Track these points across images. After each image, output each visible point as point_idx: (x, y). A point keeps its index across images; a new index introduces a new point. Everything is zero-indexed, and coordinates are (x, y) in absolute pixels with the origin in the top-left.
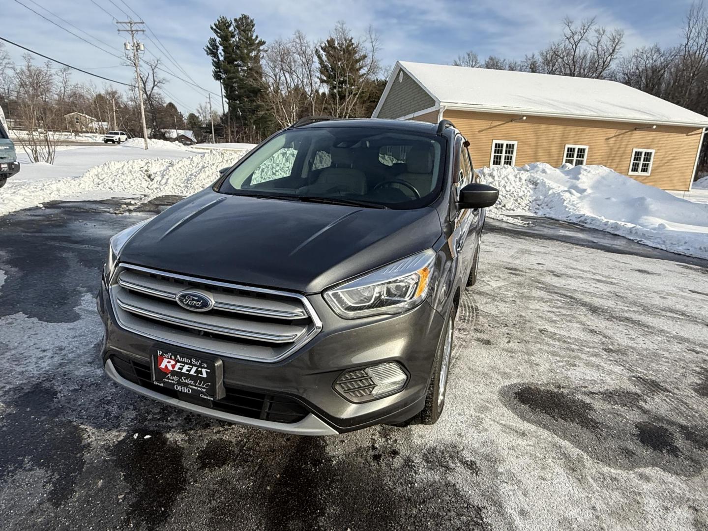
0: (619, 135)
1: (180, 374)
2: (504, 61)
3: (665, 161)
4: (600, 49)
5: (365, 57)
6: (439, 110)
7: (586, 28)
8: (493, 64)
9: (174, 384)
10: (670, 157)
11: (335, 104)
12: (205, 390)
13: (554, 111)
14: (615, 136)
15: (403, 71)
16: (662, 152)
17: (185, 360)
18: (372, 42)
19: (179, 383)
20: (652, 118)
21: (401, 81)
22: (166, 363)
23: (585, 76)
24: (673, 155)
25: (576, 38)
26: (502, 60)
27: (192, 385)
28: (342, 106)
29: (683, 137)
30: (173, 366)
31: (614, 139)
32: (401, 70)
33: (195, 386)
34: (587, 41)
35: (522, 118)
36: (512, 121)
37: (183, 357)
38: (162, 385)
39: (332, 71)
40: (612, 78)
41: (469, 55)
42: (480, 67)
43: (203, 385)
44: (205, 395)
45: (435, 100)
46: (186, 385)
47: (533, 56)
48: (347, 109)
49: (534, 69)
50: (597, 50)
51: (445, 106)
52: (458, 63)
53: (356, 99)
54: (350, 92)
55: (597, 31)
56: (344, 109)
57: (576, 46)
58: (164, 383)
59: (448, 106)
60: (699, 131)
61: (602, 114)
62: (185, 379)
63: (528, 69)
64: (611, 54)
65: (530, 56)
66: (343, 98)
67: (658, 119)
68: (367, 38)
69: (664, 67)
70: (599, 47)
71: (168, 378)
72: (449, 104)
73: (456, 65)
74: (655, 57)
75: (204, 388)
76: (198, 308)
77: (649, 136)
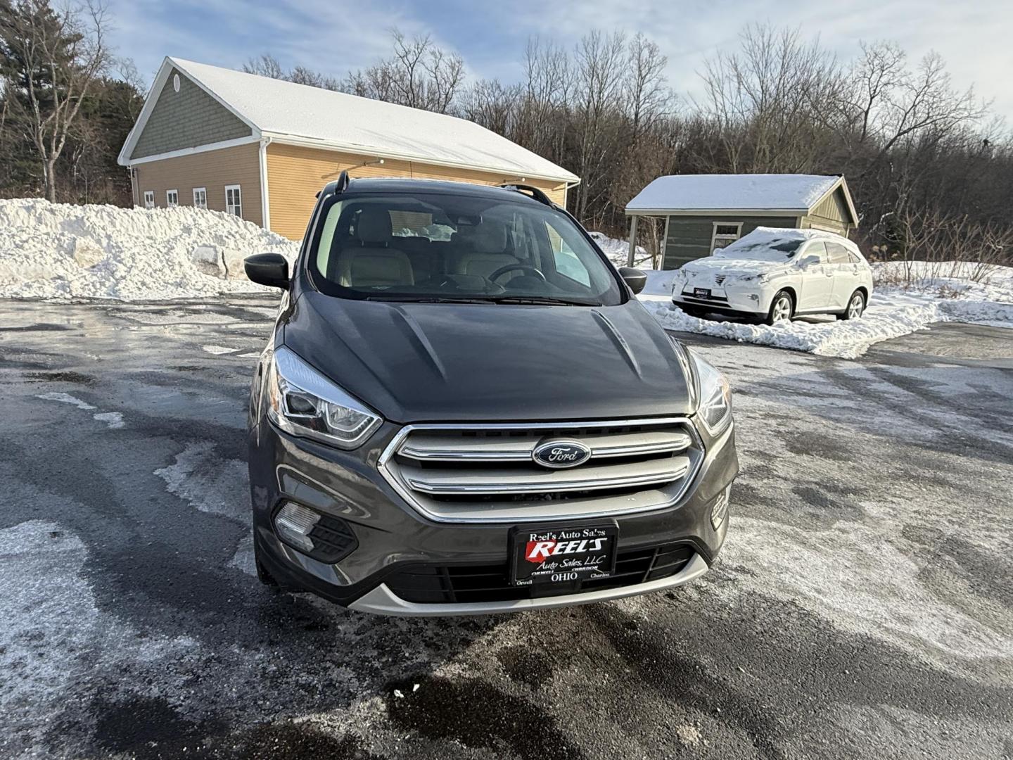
1: (559, 559)
2: (319, 76)
4: (439, 78)
5: (79, 37)
6: (259, 142)
7: (421, 46)
8: (302, 78)
9: (551, 575)
11: (33, 114)
12: (596, 567)
13: (416, 154)
15: (180, 74)
17: (573, 535)
18: (94, 14)
19: (558, 570)
20: (520, 170)
21: (177, 90)
22: (541, 549)
23: (425, 109)
25: (411, 58)
26: (316, 75)
27: (579, 567)
28: (50, 119)
30: (551, 550)
32: (175, 71)
33: (583, 566)
34: (423, 64)
35: (379, 162)
36: (365, 165)
37: (570, 532)
38: (531, 582)
39: (11, 55)
40: (455, 113)
41: (265, 60)
42: (286, 79)
43: (595, 561)
44: (598, 573)
45: (251, 126)
46: (569, 569)
47: (360, 75)
48: (61, 127)
49: (361, 92)
50: (436, 77)
51: (269, 138)
52: (250, 69)
53: (76, 110)
54: (62, 97)
55: (433, 53)
56: (54, 126)
57: (412, 69)
58: (535, 577)
59: (274, 138)
60: (562, 186)
61: (469, 162)
62: (567, 562)
63: (353, 90)
64: (452, 86)
65: (355, 74)
66: (46, 104)
68: (83, 7)
69: (508, 107)
70: (438, 74)
71: (542, 570)
72: (275, 135)
73: (247, 71)
74: (496, 94)
75: (594, 565)
76: (572, 461)
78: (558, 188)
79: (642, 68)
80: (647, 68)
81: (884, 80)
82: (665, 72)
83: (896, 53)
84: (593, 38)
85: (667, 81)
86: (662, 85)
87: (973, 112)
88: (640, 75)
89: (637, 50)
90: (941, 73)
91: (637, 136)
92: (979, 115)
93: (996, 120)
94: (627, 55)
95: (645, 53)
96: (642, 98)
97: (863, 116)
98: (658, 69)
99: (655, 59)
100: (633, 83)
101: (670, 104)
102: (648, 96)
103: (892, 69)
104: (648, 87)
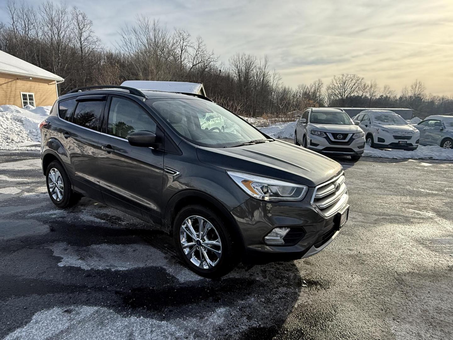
0: (8, 82)
3: (42, 100)
10: (43, 98)
14: (5, 83)
16: (38, 94)
20: (27, 73)
24: (45, 97)
29: (46, 85)
31: (5, 85)
60: (54, 82)
67: (30, 73)
77: (28, 84)
78: (51, 83)
79: (80, 25)
80: (82, 25)
81: (185, 44)
82: (92, 28)
83: (187, 34)
84: (49, 5)
85: (94, 33)
86: (92, 34)
87: (215, 59)
88: (79, 28)
89: (75, 15)
90: (203, 44)
91: (84, 58)
92: (216, 61)
93: (222, 63)
94: (70, 17)
95: (80, 18)
96: (82, 39)
97: (180, 57)
98: (88, 26)
99: (86, 21)
100: (76, 31)
101: (98, 44)
102: (86, 39)
103: (187, 40)
104: (85, 35)
